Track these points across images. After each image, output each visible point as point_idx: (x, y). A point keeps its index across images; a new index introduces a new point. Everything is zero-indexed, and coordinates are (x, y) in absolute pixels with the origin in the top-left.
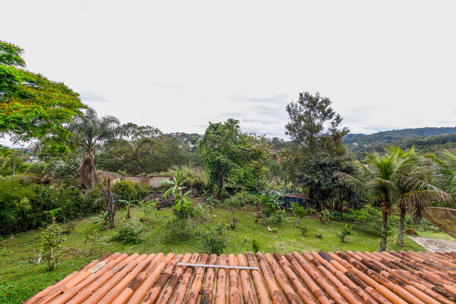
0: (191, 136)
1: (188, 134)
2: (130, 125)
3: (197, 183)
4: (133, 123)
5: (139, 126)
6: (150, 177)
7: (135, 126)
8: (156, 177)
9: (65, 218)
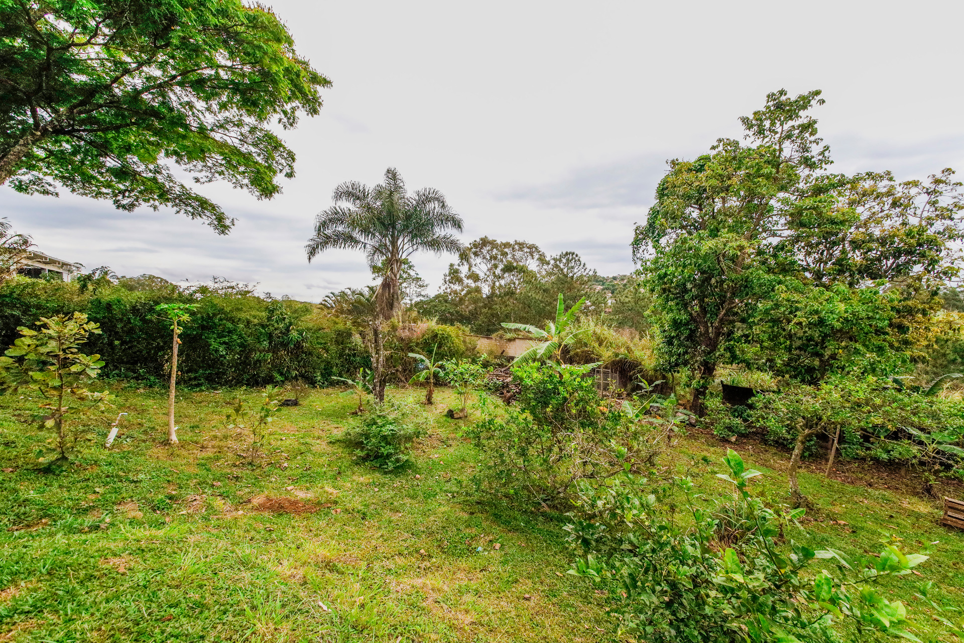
0: (611, 282)
1: (605, 277)
2: (485, 242)
3: (621, 361)
4: (490, 238)
5: (499, 242)
6: (510, 340)
7: (493, 244)
8: (522, 341)
9: (319, 378)
